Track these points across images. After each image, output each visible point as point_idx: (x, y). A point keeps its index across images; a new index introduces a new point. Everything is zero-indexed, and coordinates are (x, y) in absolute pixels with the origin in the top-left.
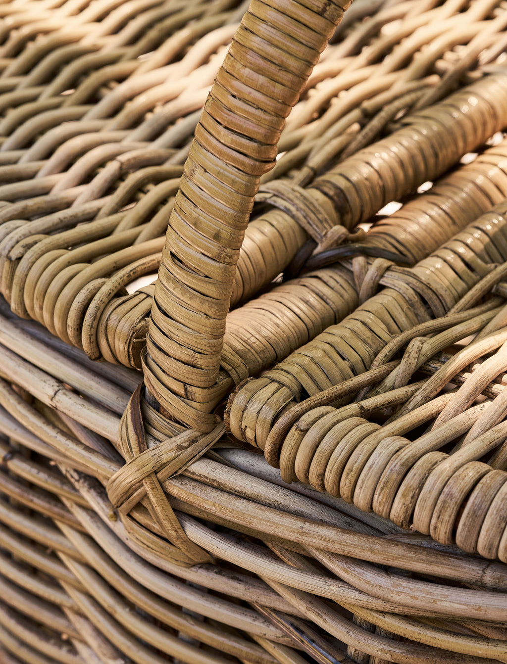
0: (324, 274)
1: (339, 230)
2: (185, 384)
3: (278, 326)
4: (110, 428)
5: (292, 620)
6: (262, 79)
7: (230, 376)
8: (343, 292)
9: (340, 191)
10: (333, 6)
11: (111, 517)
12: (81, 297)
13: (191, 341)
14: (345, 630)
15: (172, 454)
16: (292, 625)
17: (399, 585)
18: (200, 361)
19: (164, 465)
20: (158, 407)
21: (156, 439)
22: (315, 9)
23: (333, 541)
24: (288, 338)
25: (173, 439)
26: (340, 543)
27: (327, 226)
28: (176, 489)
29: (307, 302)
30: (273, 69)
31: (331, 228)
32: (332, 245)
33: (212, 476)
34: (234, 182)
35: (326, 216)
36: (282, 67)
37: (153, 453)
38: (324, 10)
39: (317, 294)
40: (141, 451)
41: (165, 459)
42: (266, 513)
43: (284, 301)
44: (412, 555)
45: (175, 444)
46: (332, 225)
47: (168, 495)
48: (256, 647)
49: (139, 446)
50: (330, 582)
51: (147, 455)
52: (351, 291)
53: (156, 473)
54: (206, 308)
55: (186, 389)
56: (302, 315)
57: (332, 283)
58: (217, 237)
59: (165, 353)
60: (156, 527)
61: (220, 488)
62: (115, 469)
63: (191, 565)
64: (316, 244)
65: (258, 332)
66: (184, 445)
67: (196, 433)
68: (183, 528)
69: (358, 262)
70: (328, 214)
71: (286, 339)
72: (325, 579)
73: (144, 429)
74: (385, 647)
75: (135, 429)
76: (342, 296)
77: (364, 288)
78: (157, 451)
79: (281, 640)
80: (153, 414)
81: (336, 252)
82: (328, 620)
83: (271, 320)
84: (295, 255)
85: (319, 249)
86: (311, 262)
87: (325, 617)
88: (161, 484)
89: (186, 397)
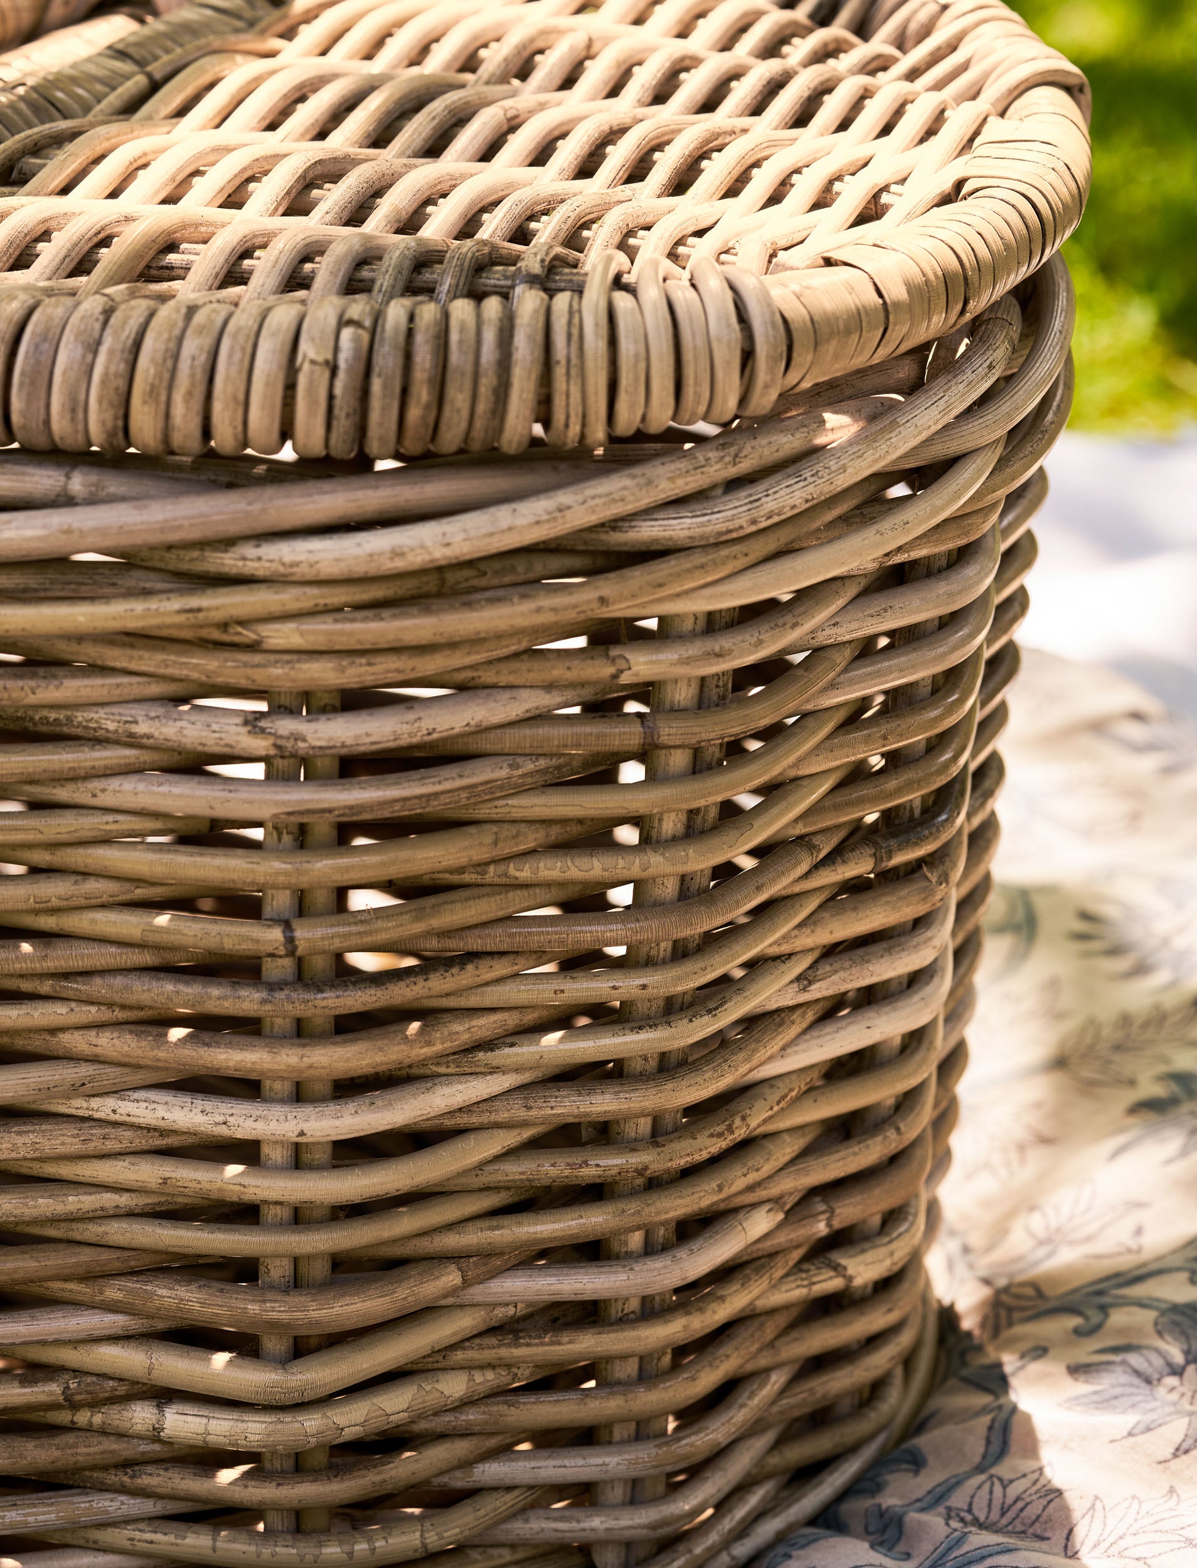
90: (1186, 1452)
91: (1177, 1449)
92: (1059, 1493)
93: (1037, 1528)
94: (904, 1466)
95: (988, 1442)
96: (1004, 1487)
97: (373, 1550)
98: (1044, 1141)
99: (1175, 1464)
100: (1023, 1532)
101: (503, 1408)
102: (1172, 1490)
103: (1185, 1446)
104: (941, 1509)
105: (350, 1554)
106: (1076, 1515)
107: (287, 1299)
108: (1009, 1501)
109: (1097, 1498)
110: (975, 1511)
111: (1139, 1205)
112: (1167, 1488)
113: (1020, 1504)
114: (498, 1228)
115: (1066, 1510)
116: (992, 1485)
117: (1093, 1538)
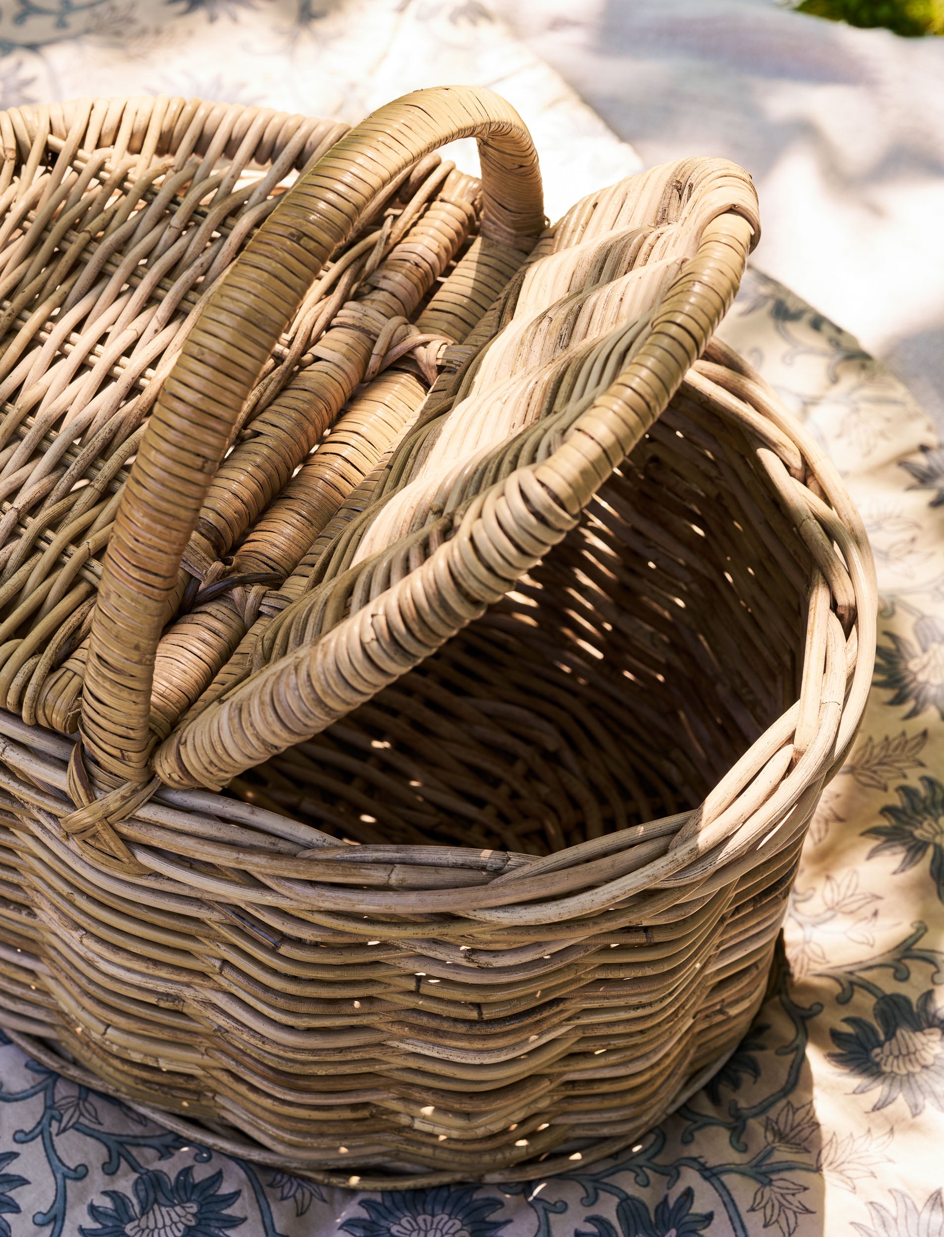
0: (212, 608)
1: (218, 566)
2: (121, 750)
3: (185, 672)
4: (60, 780)
5: (233, 909)
6: (159, 528)
7: (156, 734)
8: (231, 622)
9: (212, 528)
10: (210, 462)
11: (63, 837)
12: (19, 680)
13: (124, 720)
14: (281, 922)
15: (118, 804)
16: (234, 912)
17: (323, 895)
18: (132, 734)
19: (112, 813)
20: (97, 763)
21: (100, 789)
22: (196, 467)
23: (265, 867)
24: (196, 681)
25: (117, 791)
26: (271, 868)
27: (206, 564)
28: (125, 829)
29: (203, 641)
30: (167, 519)
31: (210, 565)
32: (213, 581)
33: (155, 818)
34: (146, 607)
35: (203, 554)
36: (175, 517)
37: (100, 803)
38: (203, 467)
39: (210, 630)
40: (90, 801)
41: (112, 808)
42: (206, 847)
43: (185, 645)
44: (330, 872)
45: (119, 795)
46: (210, 561)
47: (117, 832)
48: (203, 926)
49: (88, 797)
50: (266, 893)
51: (96, 805)
52: (237, 620)
53: (106, 818)
54: (133, 698)
55: (123, 754)
56: (204, 657)
57: (220, 616)
58: (137, 647)
59: (103, 729)
60: (108, 850)
61: (162, 827)
62: (69, 811)
63: (140, 875)
64: (200, 582)
65: (171, 683)
66: (127, 795)
67: (135, 784)
68: (134, 855)
69: (237, 592)
70: (205, 552)
71: (194, 684)
72: (260, 891)
73: (89, 781)
74: (315, 933)
75: (82, 785)
76: (230, 626)
77: (247, 614)
78: (104, 801)
79: (225, 921)
80: (95, 769)
81: (218, 586)
82: (265, 914)
83: (178, 668)
84: (184, 594)
85: (202, 586)
86: (199, 598)
87: (262, 912)
88: (111, 826)
89: (122, 759)
90: (878, 1109)
91: (875, 1106)
92: (818, 1125)
93: (805, 1144)
94: (750, 1071)
95: (790, 1075)
96: (794, 1113)
97: (504, 1158)
98: (839, 819)
99: (873, 1115)
100: (799, 1145)
101: (566, 1105)
102: (869, 1131)
103: (878, 1106)
104: (763, 1118)
105: (495, 1160)
106: (824, 1143)
107: (472, 1102)
108: (795, 1124)
109: (834, 1134)
110: (780, 1124)
111: (879, 898)
112: (867, 1129)
113: (800, 1128)
114: (568, 1066)
115: (820, 1138)
116: (788, 1111)
117: (830, 1159)
